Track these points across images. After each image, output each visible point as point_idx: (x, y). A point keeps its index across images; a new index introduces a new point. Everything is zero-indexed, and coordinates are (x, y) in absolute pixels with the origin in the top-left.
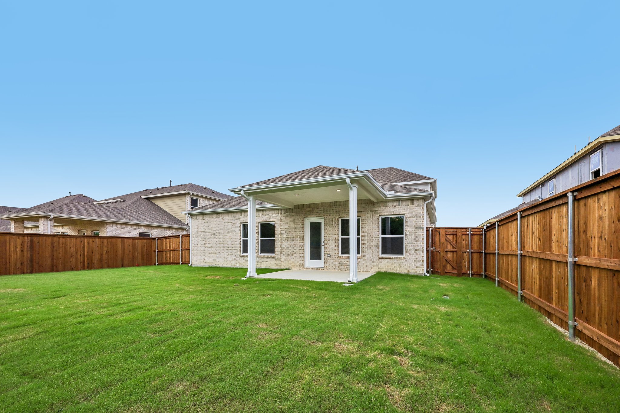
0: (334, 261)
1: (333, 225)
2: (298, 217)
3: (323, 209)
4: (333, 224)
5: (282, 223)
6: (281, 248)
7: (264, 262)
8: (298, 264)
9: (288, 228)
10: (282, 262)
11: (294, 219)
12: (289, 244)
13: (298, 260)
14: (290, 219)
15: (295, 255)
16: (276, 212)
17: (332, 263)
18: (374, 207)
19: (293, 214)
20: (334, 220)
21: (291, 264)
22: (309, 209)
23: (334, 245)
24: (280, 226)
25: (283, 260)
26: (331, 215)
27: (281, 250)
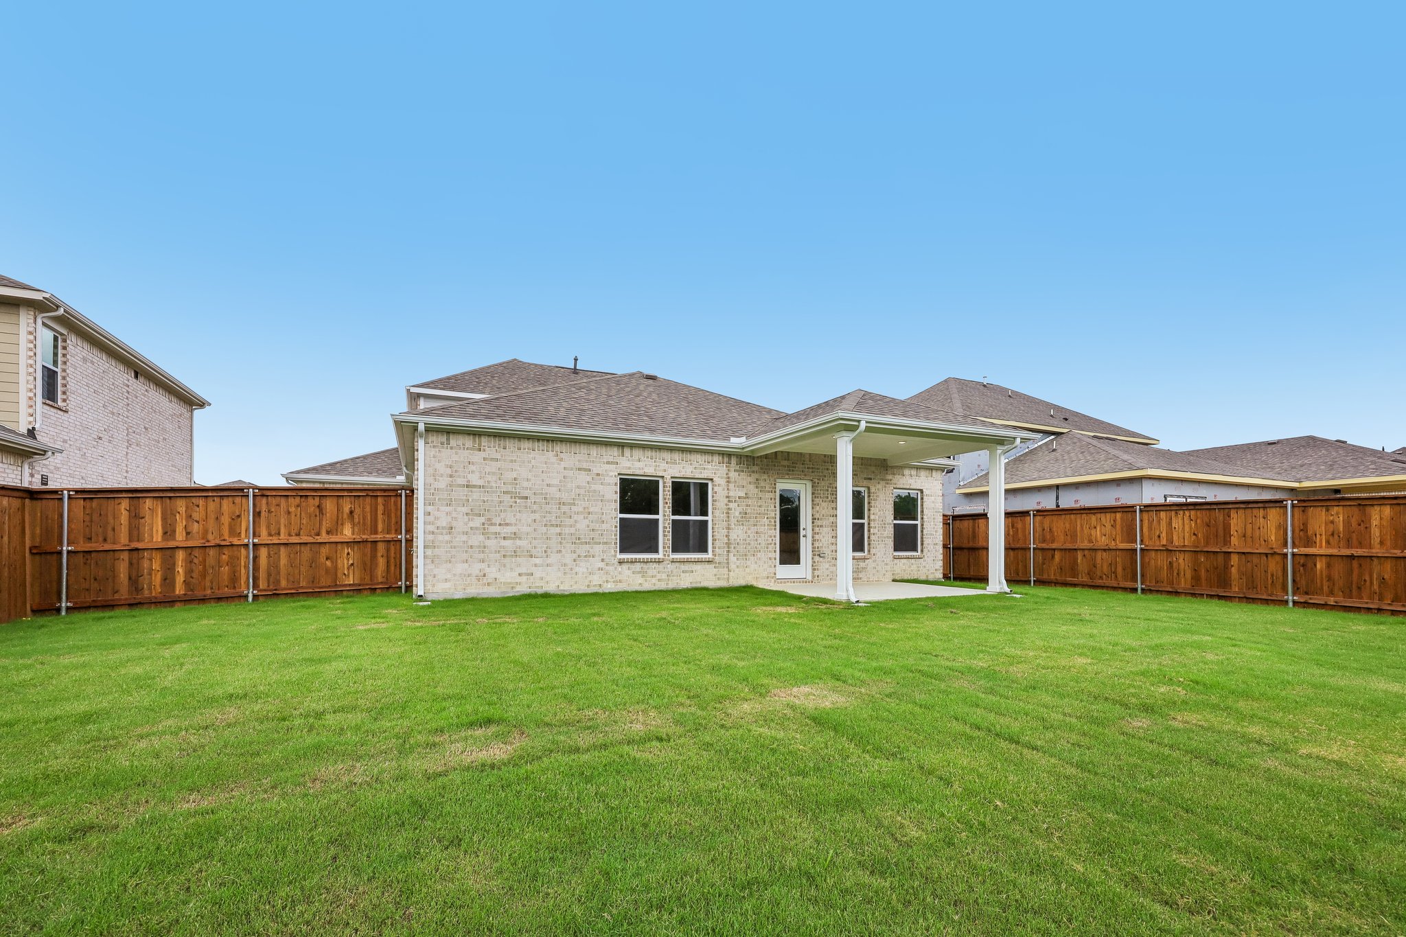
0: (830, 565)
1: (829, 498)
2: (765, 476)
3: (811, 466)
4: (829, 495)
5: (731, 486)
6: (729, 540)
7: (688, 574)
8: (765, 574)
9: (745, 498)
10: (729, 571)
11: (757, 480)
12: (746, 533)
13: (766, 566)
14: (749, 479)
15: (759, 556)
16: (716, 458)
17: (827, 569)
18: (887, 473)
19: (756, 468)
20: (830, 489)
21: (750, 574)
22: (786, 463)
23: (830, 536)
24: (726, 491)
25: (732, 566)
26: (826, 479)
27: (728, 544)
